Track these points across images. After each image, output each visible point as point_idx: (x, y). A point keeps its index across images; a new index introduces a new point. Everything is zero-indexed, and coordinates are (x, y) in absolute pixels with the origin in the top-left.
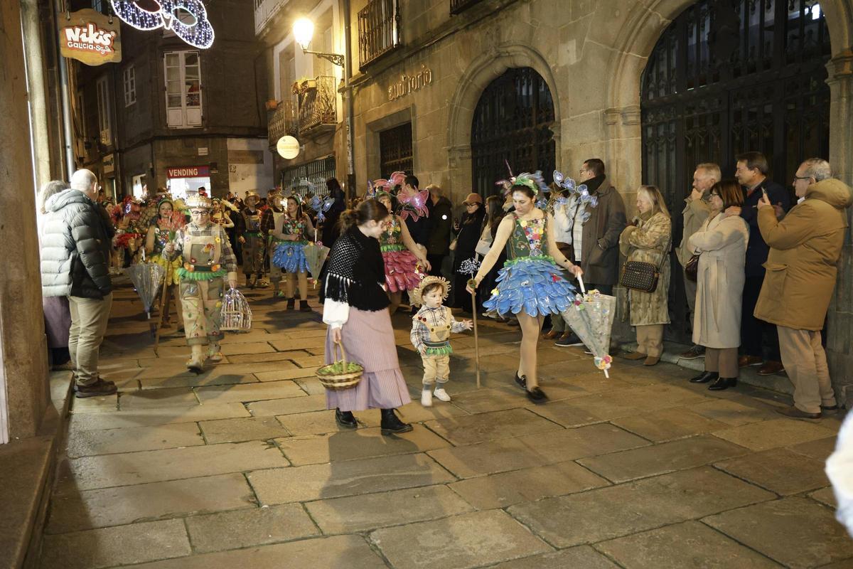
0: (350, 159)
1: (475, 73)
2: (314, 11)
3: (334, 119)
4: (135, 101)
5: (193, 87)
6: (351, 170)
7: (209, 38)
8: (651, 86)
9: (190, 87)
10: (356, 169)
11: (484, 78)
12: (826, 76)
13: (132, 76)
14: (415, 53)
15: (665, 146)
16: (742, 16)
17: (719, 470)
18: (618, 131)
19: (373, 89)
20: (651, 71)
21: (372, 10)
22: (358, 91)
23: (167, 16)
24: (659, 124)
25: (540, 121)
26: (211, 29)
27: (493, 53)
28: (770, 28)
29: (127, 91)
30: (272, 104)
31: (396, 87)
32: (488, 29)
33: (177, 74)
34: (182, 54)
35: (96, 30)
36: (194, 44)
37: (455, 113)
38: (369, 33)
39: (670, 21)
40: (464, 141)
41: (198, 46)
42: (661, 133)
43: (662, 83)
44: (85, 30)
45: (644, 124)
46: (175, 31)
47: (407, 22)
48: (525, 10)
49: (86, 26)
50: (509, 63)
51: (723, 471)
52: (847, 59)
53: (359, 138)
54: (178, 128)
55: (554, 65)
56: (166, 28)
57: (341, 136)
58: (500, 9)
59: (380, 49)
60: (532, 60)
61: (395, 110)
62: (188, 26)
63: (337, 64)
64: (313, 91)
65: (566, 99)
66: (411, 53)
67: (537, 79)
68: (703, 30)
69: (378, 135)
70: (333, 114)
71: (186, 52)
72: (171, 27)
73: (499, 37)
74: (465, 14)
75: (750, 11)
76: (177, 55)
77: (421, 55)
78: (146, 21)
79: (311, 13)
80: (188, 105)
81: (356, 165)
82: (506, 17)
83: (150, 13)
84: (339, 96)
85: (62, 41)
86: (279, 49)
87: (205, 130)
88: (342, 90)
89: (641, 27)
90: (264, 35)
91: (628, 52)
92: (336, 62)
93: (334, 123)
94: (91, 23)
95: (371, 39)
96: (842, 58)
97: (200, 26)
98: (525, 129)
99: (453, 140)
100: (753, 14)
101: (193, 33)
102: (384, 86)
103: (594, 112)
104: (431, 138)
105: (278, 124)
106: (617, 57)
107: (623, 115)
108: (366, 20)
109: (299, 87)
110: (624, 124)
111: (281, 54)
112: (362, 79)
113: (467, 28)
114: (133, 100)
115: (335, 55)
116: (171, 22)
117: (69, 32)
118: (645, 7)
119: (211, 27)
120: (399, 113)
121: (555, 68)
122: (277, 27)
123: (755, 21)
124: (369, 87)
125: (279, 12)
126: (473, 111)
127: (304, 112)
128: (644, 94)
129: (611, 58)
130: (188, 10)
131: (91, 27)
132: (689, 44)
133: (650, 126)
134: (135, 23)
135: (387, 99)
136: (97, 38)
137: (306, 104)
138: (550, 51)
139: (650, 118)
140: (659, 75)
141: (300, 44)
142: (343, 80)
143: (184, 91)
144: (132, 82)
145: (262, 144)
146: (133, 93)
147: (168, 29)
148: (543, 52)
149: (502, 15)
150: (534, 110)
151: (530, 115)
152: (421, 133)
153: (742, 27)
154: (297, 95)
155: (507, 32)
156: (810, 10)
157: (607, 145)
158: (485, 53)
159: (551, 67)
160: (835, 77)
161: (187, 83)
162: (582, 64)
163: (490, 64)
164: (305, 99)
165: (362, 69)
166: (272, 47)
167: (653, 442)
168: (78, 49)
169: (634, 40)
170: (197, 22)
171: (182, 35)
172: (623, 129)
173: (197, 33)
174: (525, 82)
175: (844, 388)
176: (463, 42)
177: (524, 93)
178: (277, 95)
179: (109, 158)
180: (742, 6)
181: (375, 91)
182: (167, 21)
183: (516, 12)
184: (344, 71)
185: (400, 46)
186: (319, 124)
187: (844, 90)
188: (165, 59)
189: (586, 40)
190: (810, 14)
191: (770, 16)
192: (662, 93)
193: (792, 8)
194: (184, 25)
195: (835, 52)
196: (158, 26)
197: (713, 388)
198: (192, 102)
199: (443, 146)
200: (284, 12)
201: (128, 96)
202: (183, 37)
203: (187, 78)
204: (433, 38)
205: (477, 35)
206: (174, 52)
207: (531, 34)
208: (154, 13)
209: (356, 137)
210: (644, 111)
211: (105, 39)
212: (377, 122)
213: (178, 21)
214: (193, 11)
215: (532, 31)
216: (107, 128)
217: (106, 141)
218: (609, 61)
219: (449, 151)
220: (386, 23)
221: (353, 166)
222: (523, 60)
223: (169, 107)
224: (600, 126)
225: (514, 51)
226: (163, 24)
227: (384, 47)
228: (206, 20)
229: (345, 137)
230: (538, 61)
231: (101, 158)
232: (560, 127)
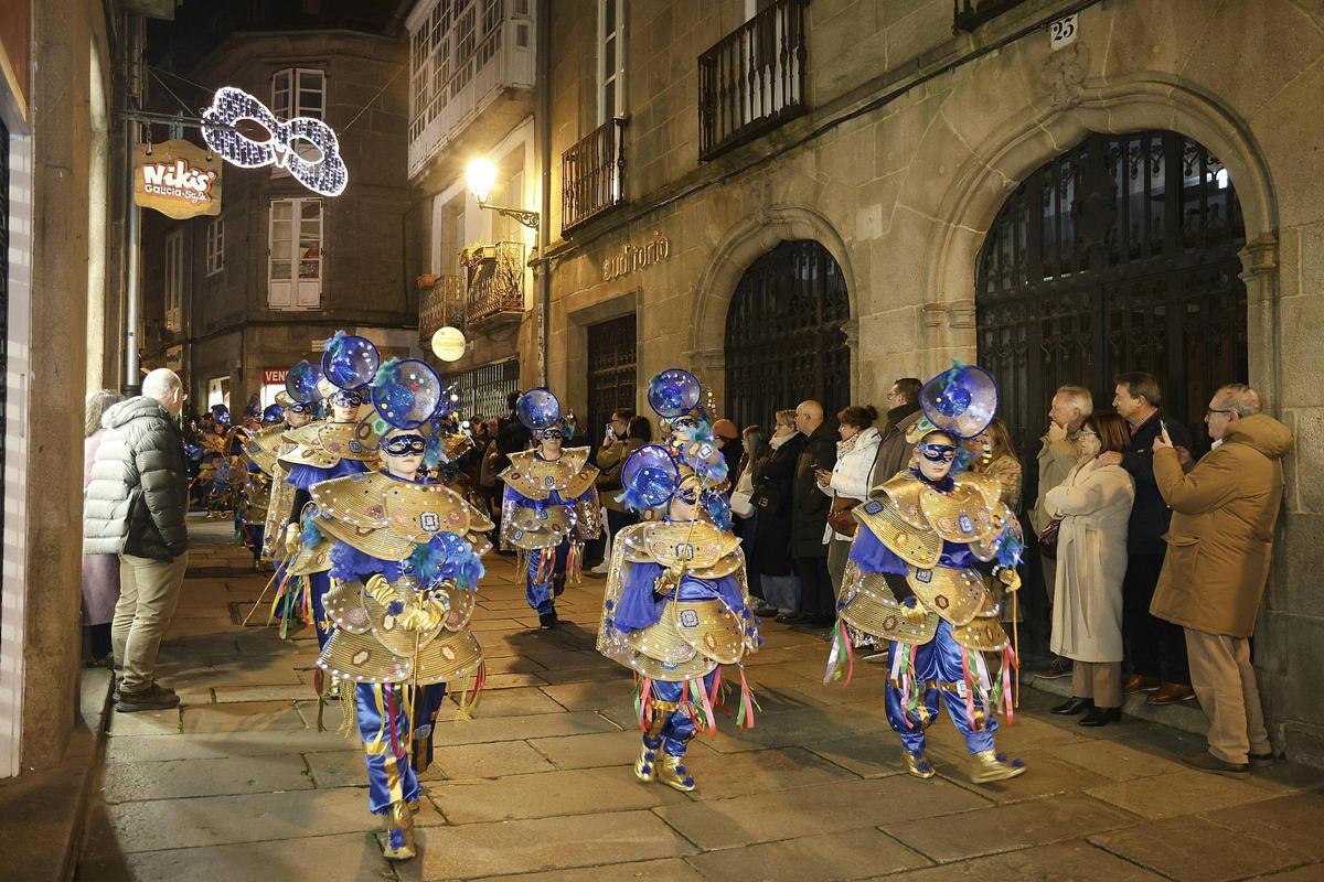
0: (541, 364)
1: (732, 246)
2: (497, 147)
3: (519, 304)
4: (222, 269)
5: (310, 250)
6: (543, 380)
7: (339, 182)
8: (991, 273)
9: (306, 250)
10: (549, 378)
11: (746, 252)
12: (1241, 269)
13: (220, 232)
14: (645, 214)
15: (1011, 360)
16: (1119, 181)
17: (1096, 846)
18: (943, 337)
19: (580, 264)
20: (991, 253)
21: (584, 151)
22: (557, 268)
23: (281, 148)
24: (1002, 329)
25: (827, 319)
26: (343, 169)
27: (761, 218)
28: (1160, 198)
29: (211, 253)
30: (428, 279)
31: (616, 262)
32: (753, 184)
33: (288, 233)
34: (297, 203)
35: (187, 169)
36: (317, 189)
37: (702, 304)
38: (577, 183)
39: (1017, 183)
40: (713, 344)
41: (322, 193)
42: (1006, 340)
43: (1006, 269)
44: (172, 169)
45: (980, 327)
46: (290, 169)
47: (634, 168)
48: (807, 159)
49: (173, 164)
50: (783, 234)
51: (1103, 849)
52: (1269, 247)
53: (555, 334)
54: (284, 309)
55: (850, 238)
56: (277, 164)
57: (529, 330)
58: (772, 157)
59: (593, 205)
60: (817, 230)
61: (611, 295)
62: (313, 164)
63: (528, 225)
64: (490, 264)
65: (866, 287)
66: (639, 213)
67: (824, 257)
68: (1065, 197)
69: (585, 330)
70: (519, 297)
71: (304, 200)
72: (285, 163)
73: (770, 196)
74: (721, 162)
75: (1130, 174)
76: (290, 204)
77: (653, 215)
78: (249, 154)
79: (493, 151)
80: (300, 276)
81: (550, 373)
82: (781, 168)
83: (256, 144)
84: (529, 272)
85: (137, 184)
86: (443, 199)
87: (325, 314)
88: (533, 264)
89: (976, 190)
90: (421, 179)
91: (959, 223)
92: (527, 222)
93: (519, 310)
94: (181, 159)
95: (581, 189)
96: (1260, 245)
97: (327, 163)
98: (806, 329)
99: (698, 343)
100: (1134, 179)
101: (317, 173)
102: (596, 260)
103: (907, 307)
104: (665, 338)
105: (435, 310)
106: (941, 230)
107: (951, 313)
108: (574, 163)
109: (470, 257)
110: (951, 326)
111: (444, 207)
112: (565, 247)
113: (723, 181)
114: (219, 266)
115: (526, 213)
116: (286, 157)
117: (149, 171)
118: (981, 163)
119: (343, 165)
120: (619, 300)
121: (850, 243)
122: (440, 170)
123: (1137, 187)
124: (574, 260)
125: (446, 148)
126: (729, 300)
127: (475, 292)
128: (980, 286)
129: (932, 230)
130: (311, 141)
131: (181, 165)
132: (1045, 216)
133: (989, 330)
134: (233, 157)
135: (600, 279)
136: (188, 180)
137: (479, 282)
138: (844, 219)
139: (990, 319)
140: (1003, 258)
141: (476, 195)
142: (536, 248)
143: (296, 256)
144: (220, 240)
145: (409, 338)
146: (219, 256)
147: (281, 166)
148: (834, 219)
149: (774, 165)
150: (819, 303)
151: (813, 309)
152: (650, 332)
153: (1120, 195)
154: (466, 268)
155: (782, 190)
156: (1214, 177)
157: (927, 357)
158: (748, 217)
159: (846, 241)
160: (1252, 271)
161: (302, 245)
162: (891, 238)
163: (756, 234)
164: (477, 274)
165: (565, 234)
166: (432, 197)
167: (997, 803)
168: (159, 195)
169: (966, 207)
170: (323, 158)
171: (301, 175)
172: (950, 334)
173: (323, 174)
174: (807, 260)
175: (1282, 727)
176: (716, 201)
177: (805, 277)
178: (436, 268)
179: (175, 350)
180: (1119, 166)
181: (584, 267)
182: (280, 156)
183: (795, 162)
184: (538, 236)
185: (623, 203)
186: (497, 311)
187: (1266, 290)
188: (271, 210)
189: (897, 204)
190: (1214, 181)
191: (1159, 182)
192: (1007, 284)
193: (1189, 173)
194: (305, 162)
195: (1250, 237)
196: (266, 162)
197: (1086, 722)
198: (307, 273)
199: (682, 350)
200: (451, 147)
201: (211, 261)
202: (302, 178)
203: (302, 237)
204: (672, 194)
205: (737, 192)
206: (286, 200)
207: (817, 194)
208: (262, 144)
209: (551, 333)
210: (981, 310)
211: (200, 183)
212: (586, 312)
213: (296, 156)
214: (318, 143)
215: (818, 189)
216: (176, 306)
217: (173, 324)
218: (929, 239)
219: (692, 357)
220: (604, 170)
221: (546, 375)
222: (804, 230)
223: (273, 278)
224: (917, 327)
225: (790, 217)
226: (274, 159)
227: (600, 203)
228: (337, 156)
229: (535, 332)
230: (826, 231)
231: (164, 350)
232: (857, 329)
